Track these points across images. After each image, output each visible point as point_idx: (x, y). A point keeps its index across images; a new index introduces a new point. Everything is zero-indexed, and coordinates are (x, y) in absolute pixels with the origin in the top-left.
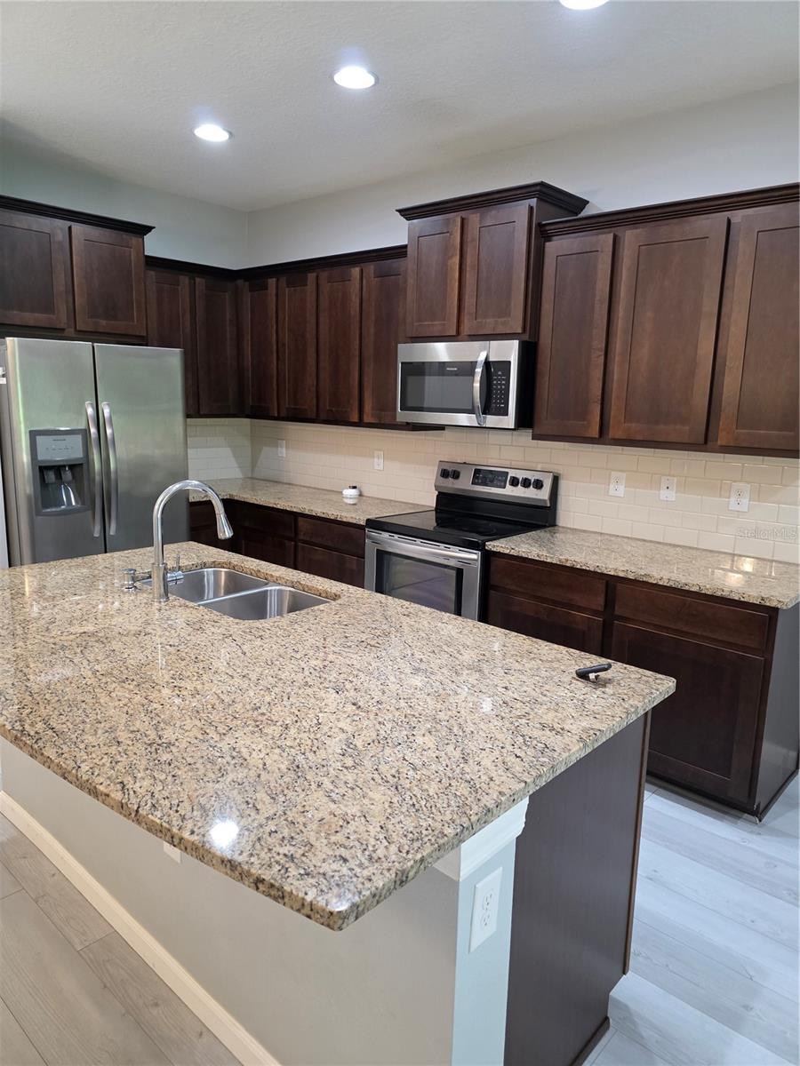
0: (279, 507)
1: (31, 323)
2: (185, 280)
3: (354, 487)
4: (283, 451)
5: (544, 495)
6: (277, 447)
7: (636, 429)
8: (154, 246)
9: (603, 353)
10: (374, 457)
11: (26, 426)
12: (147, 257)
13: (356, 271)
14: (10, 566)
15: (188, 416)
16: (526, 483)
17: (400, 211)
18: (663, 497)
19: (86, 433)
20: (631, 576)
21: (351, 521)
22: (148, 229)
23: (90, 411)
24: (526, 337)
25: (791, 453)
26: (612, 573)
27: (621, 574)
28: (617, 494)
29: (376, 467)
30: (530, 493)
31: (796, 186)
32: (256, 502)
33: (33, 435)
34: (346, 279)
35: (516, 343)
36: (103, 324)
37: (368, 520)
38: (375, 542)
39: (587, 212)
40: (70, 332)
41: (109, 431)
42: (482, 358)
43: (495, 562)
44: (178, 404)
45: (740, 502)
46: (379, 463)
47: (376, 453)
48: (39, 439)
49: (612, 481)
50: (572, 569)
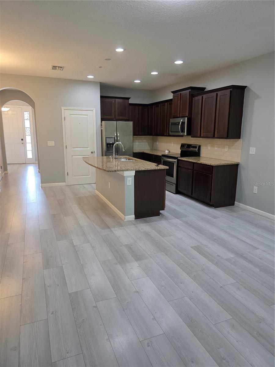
1: (108, 118)
2: (137, 107)
3: (168, 150)
4: (157, 143)
8: (131, 101)
11: (105, 136)
12: (130, 103)
13: (166, 104)
14: (102, 156)
17: (172, 92)
19: (115, 138)
22: (130, 98)
23: (116, 134)
24: (189, 117)
30: (194, 149)
33: (106, 138)
34: (165, 105)
35: (186, 118)
36: (121, 117)
37: (162, 155)
38: (163, 159)
39: (206, 90)
40: (115, 119)
41: (119, 138)
42: (181, 121)
43: (179, 161)
44: (132, 133)
45: (227, 150)
48: (107, 139)
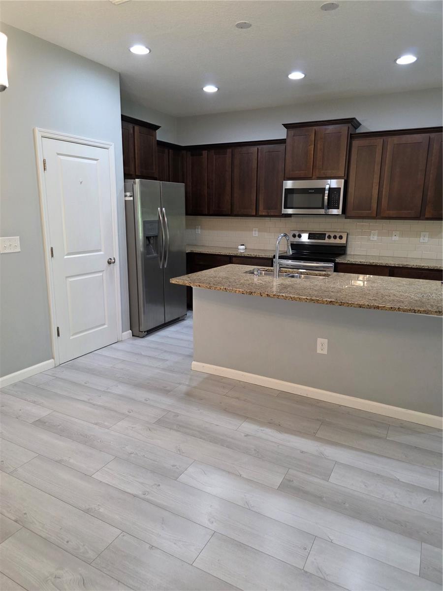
0: (222, 254)
2: (167, 151)
3: (243, 245)
5: (343, 241)
6: (195, 229)
7: (392, 213)
8: (160, 136)
9: (378, 184)
10: (253, 231)
11: (142, 219)
12: (158, 141)
13: (254, 149)
15: (187, 214)
16: (335, 237)
17: (284, 125)
18: (393, 239)
19: (158, 222)
20: (401, 266)
21: (264, 257)
22: (158, 127)
24: (346, 178)
25: (440, 219)
26: (393, 265)
27: (397, 266)
28: (374, 239)
29: (254, 235)
30: (338, 241)
31: (442, 127)
32: (207, 253)
33: (144, 223)
34: (249, 152)
35: (343, 180)
42: (327, 187)
43: (340, 267)
44: (184, 210)
45: (425, 239)
46: (255, 234)
47: (254, 229)
48: (146, 224)
49: (372, 234)
50: (376, 266)
